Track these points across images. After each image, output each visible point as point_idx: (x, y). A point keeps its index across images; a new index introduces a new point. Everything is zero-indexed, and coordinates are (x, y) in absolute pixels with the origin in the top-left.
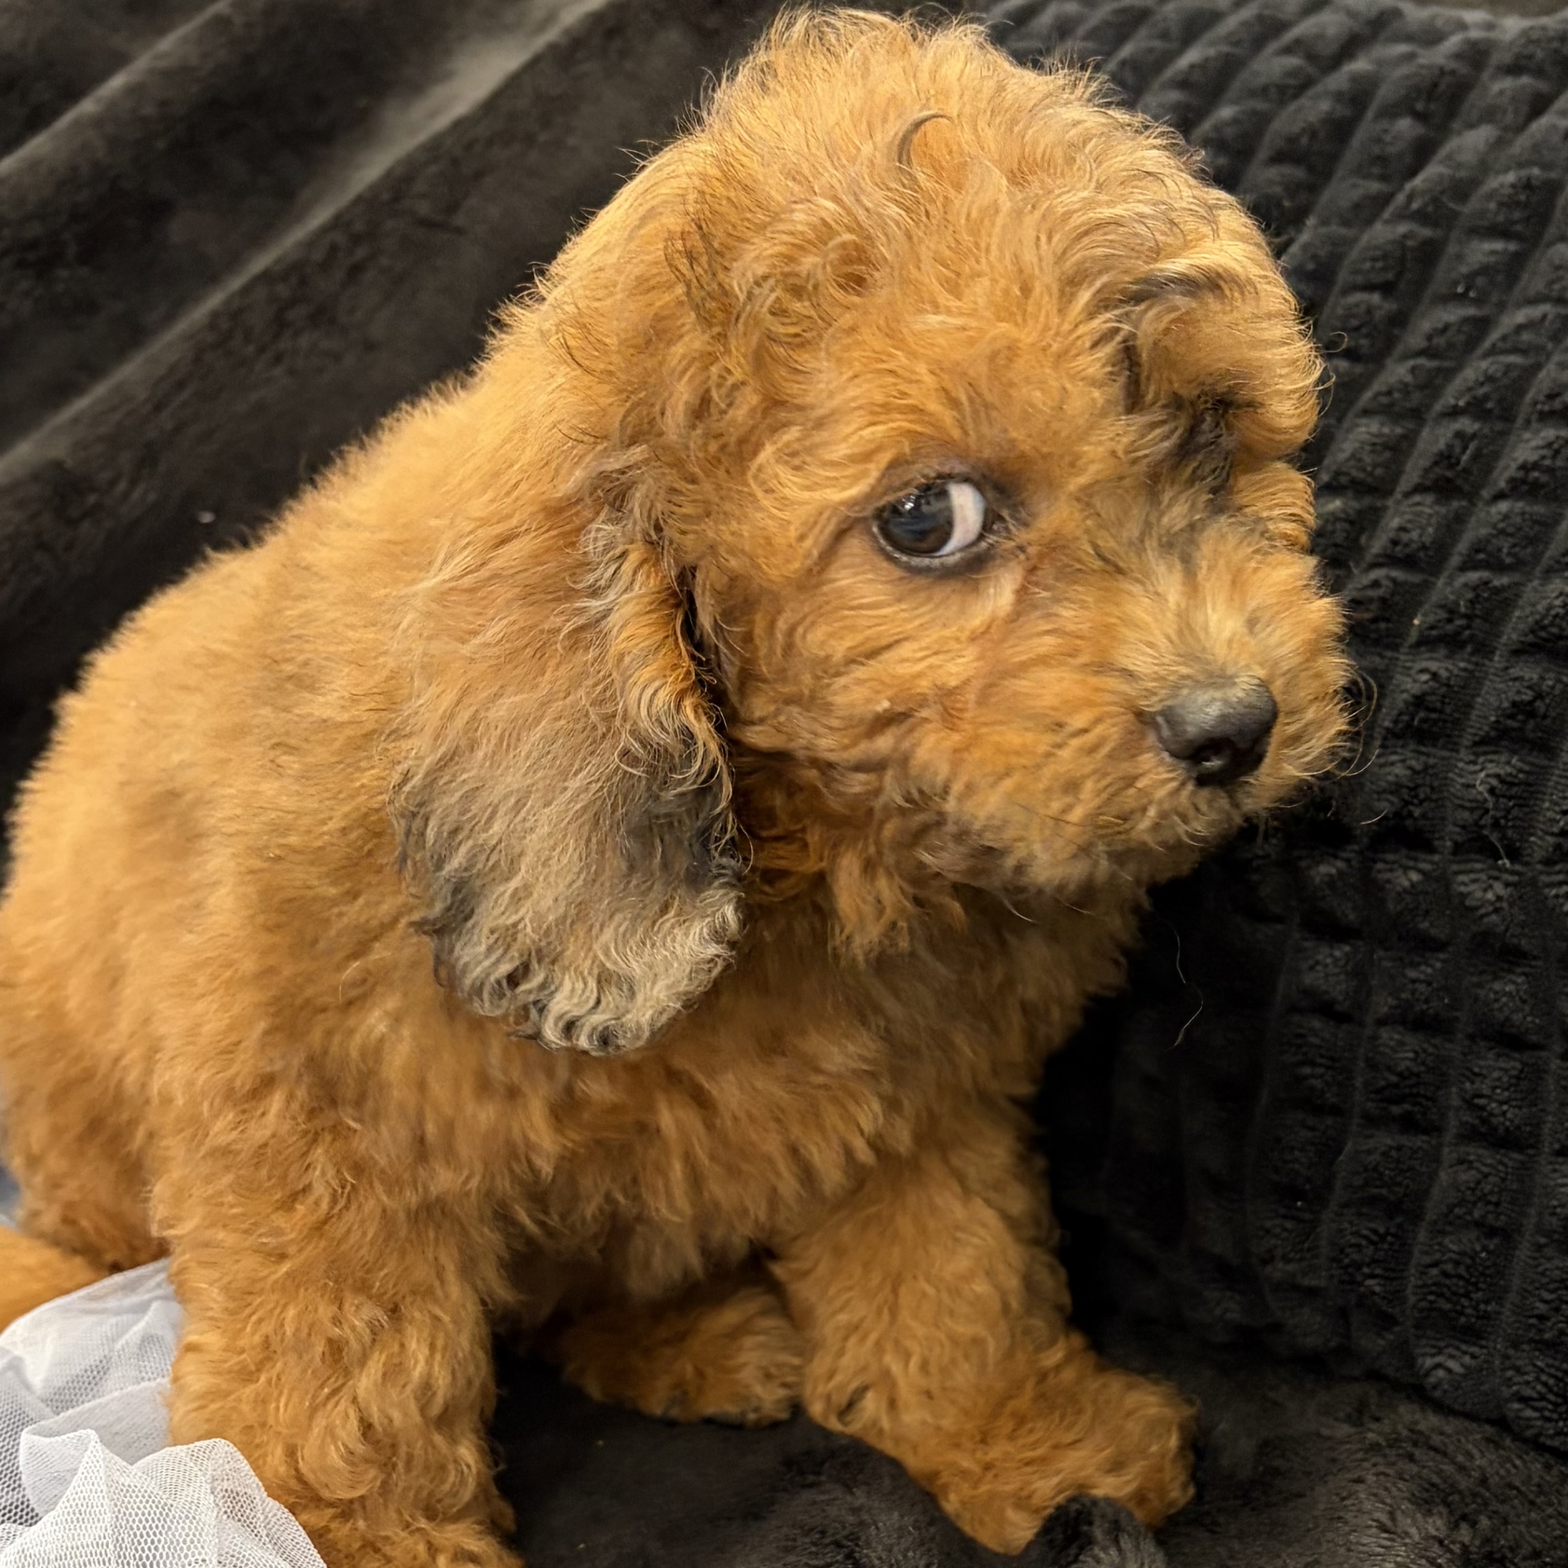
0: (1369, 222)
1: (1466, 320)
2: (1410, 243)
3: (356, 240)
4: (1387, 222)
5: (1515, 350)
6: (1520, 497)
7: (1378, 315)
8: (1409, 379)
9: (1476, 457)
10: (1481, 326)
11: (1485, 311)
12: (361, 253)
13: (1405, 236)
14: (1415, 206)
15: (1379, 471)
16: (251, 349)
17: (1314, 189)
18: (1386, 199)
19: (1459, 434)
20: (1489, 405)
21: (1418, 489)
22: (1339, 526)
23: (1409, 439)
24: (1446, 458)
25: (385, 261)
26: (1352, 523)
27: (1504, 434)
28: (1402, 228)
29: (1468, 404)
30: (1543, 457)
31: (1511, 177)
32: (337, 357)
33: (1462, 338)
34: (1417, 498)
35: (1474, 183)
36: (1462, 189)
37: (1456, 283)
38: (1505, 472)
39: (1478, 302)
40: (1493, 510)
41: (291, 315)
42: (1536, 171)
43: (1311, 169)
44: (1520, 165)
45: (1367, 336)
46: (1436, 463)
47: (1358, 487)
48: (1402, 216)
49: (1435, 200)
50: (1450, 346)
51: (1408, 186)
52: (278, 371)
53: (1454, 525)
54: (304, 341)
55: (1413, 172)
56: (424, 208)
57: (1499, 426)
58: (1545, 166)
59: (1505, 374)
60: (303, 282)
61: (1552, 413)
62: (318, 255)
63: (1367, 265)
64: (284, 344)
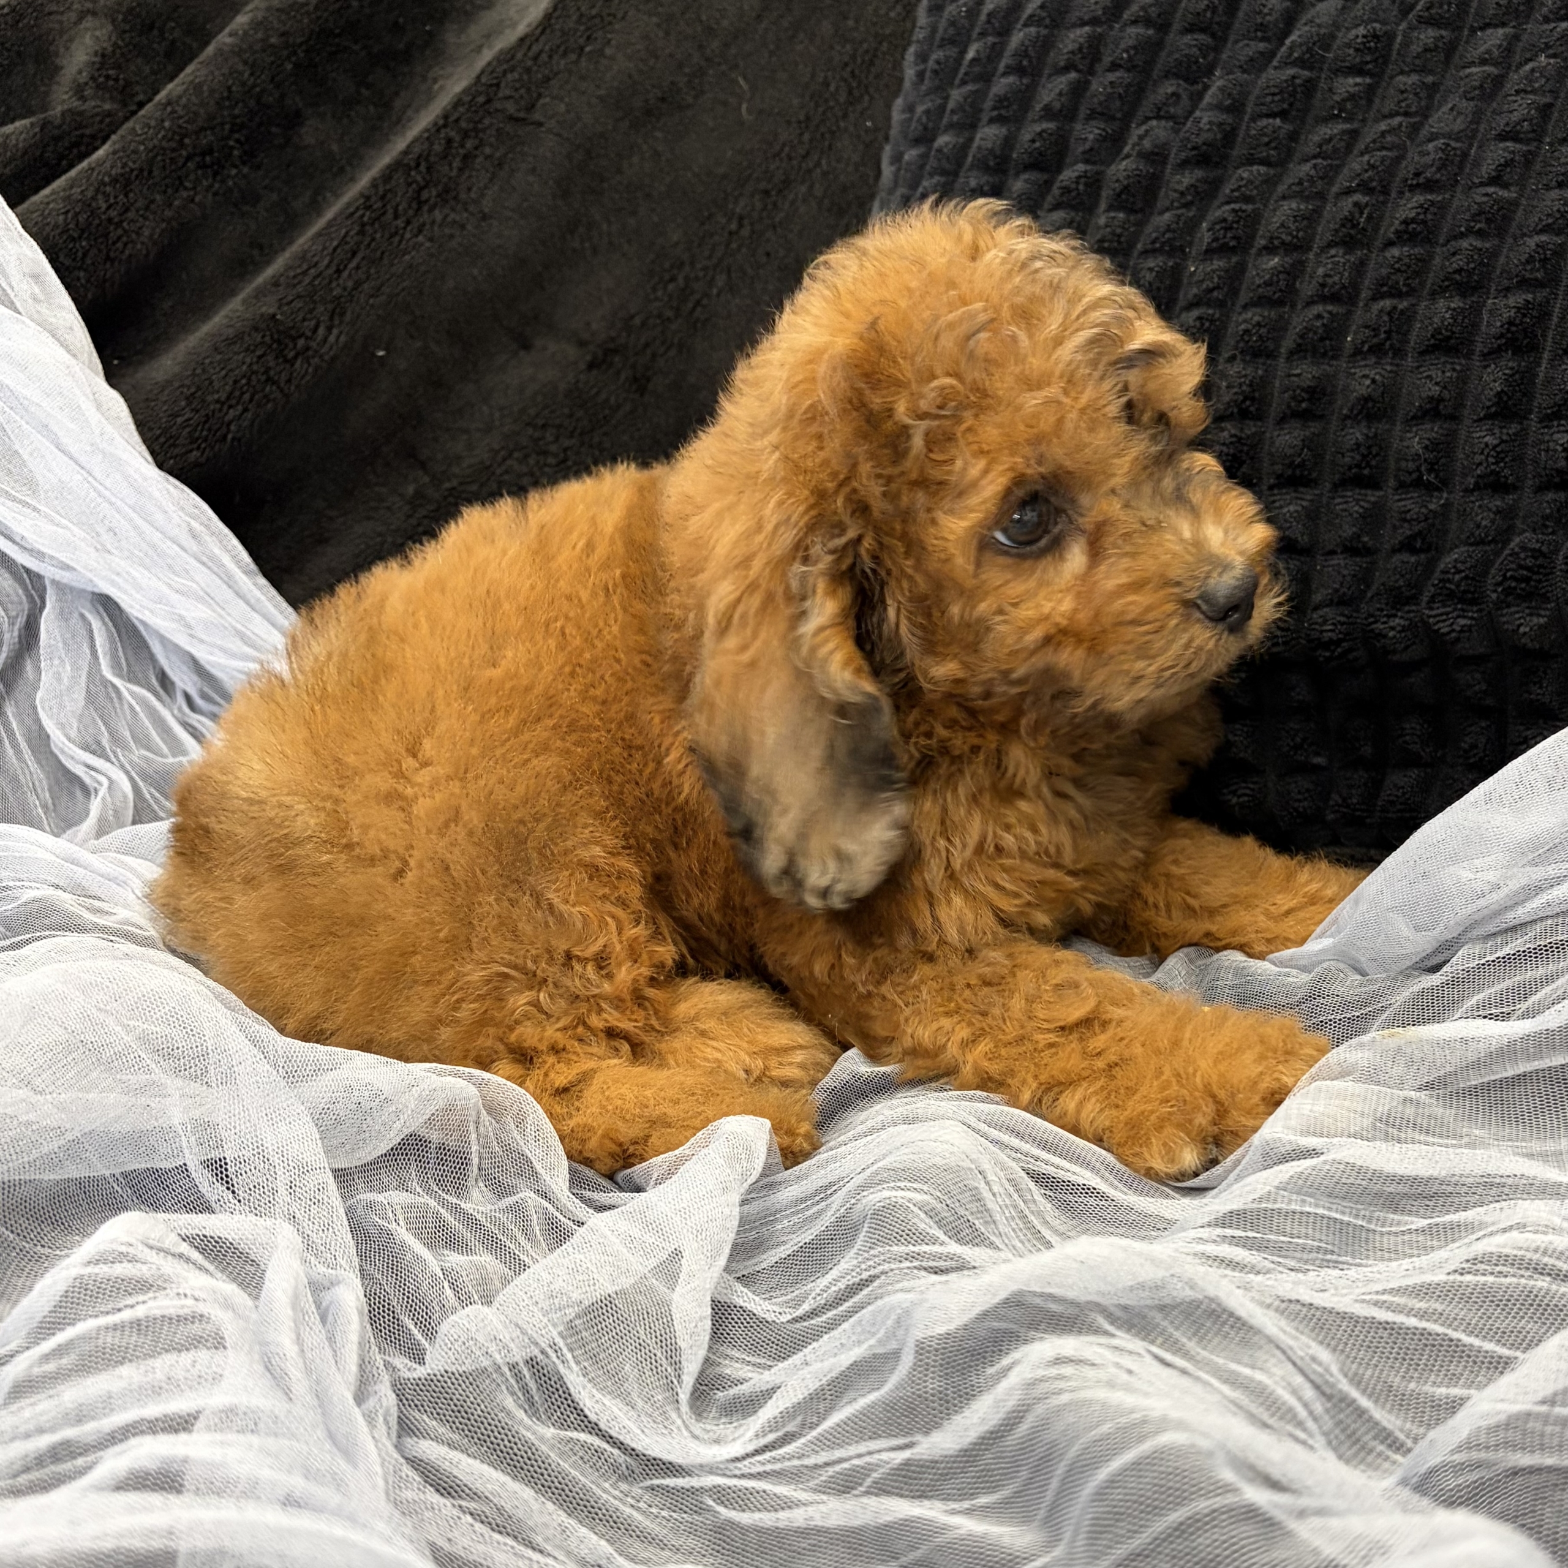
0: (1262, 69)
1: (1344, 132)
2: (1298, 81)
3: (466, 135)
4: (1276, 68)
5: (1383, 148)
6: (1404, 243)
7: (1282, 134)
8: (1313, 172)
9: (1370, 218)
10: (1354, 135)
11: (1356, 125)
12: (470, 144)
13: (1294, 77)
14: (1296, 55)
15: (1301, 234)
16: (400, 223)
17: (1217, 50)
18: (1273, 54)
19: (1356, 204)
20: (1374, 184)
21: (1330, 245)
22: (1281, 276)
23: (1317, 212)
24: (1349, 221)
25: (488, 150)
26: (1289, 274)
27: (1384, 203)
28: (1291, 71)
29: (1358, 185)
30: (1418, 214)
31: (1361, 31)
32: (463, 227)
33: (1343, 144)
34: (1333, 252)
35: (1333, 37)
36: (1326, 42)
37: (1333, 108)
38: (1390, 228)
39: (1347, 120)
40: (1388, 254)
41: (425, 195)
42: (1377, 26)
43: (1213, 35)
44: (1366, 23)
45: (1275, 148)
46: (1343, 225)
47: (1289, 248)
48: (1285, 64)
49: (1309, 50)
50: (1335, 150)
51: (1288, 42)
52: (421, 238)
53: (1360, 267)
54: (438, 215)
55: (1286, 34)
56: (511, 108)
57: (1381, 198)
58: (1384, 23)
59: (1382, 162)
60: (429, 169)
61: (1418, 185)
62: (437, 148)
63: (1269, 99)
64: (425, 217)
